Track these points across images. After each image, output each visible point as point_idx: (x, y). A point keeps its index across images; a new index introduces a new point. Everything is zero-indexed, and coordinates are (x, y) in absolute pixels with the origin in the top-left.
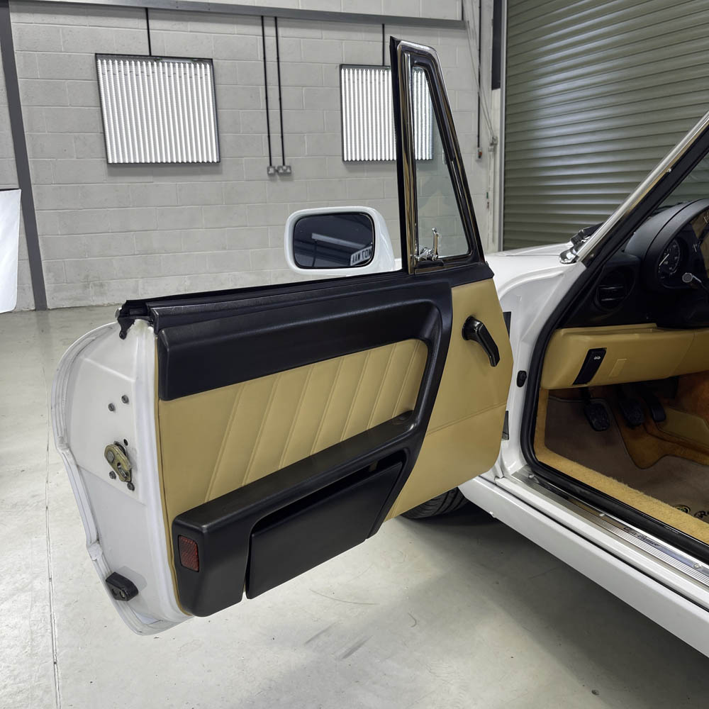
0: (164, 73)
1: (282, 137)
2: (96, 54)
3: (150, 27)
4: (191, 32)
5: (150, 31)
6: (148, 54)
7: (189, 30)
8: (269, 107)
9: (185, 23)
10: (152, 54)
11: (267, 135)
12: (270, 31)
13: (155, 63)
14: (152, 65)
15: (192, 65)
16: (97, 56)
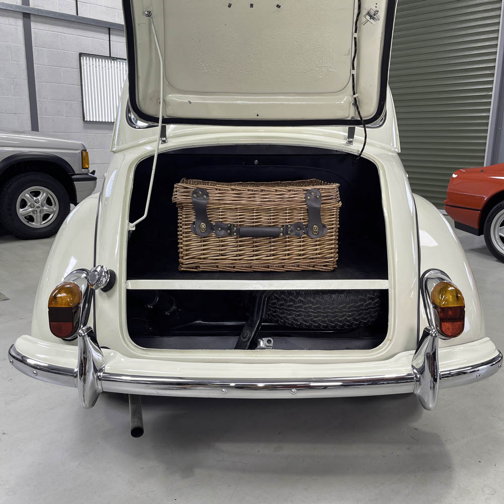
0: (117, 68)
2: (79, 53)
3: (111, 39)
5: (111, 42)
10: (111, 56)
13: (113, 62)
16: (81, 55)
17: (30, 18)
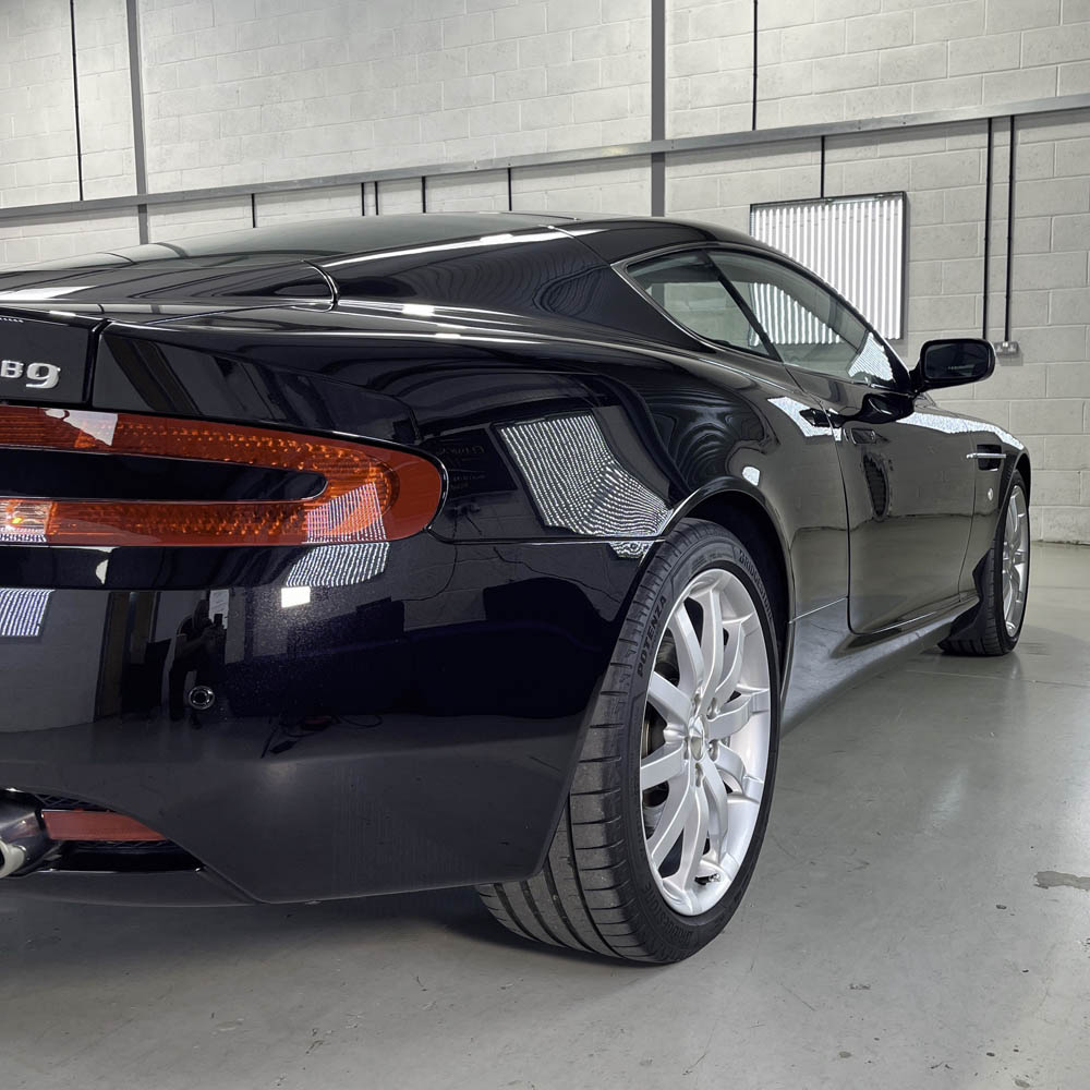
0: (837, 219)
1: (1008, 297)
2: (751, 205)
3: (826, 160)
4: (881, 157)
5: (826, 166)
6: (819, 196)
7: (879, 155)
8: (991, 252)
9: (873, 147)
10: (825, 196)
11: (983, 294)
12: (1002, 138)
13: (827, 207)
14: (823, 209)
15: (878, 203)
16: (753, 207)
17: (663, 160)
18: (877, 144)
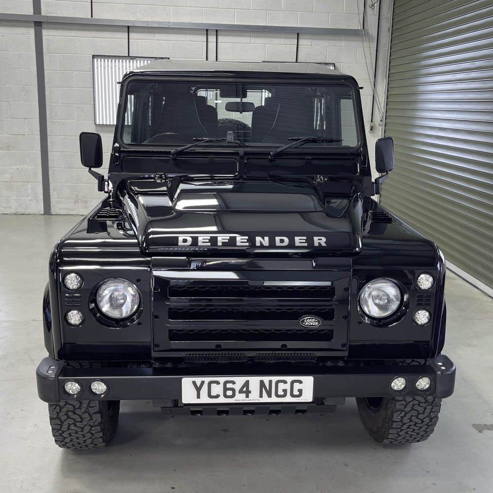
0: (136, 67)
2: (93, 56)
3: (130, 37)
5: (130, 40)
6: (127, 55)
7: (156, 39)
9: (153, 35)
10: (130, 55)
12: (212, 39)
13: (131, 61)
17: (41, 26)
18: (155, 33)
